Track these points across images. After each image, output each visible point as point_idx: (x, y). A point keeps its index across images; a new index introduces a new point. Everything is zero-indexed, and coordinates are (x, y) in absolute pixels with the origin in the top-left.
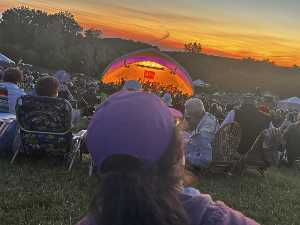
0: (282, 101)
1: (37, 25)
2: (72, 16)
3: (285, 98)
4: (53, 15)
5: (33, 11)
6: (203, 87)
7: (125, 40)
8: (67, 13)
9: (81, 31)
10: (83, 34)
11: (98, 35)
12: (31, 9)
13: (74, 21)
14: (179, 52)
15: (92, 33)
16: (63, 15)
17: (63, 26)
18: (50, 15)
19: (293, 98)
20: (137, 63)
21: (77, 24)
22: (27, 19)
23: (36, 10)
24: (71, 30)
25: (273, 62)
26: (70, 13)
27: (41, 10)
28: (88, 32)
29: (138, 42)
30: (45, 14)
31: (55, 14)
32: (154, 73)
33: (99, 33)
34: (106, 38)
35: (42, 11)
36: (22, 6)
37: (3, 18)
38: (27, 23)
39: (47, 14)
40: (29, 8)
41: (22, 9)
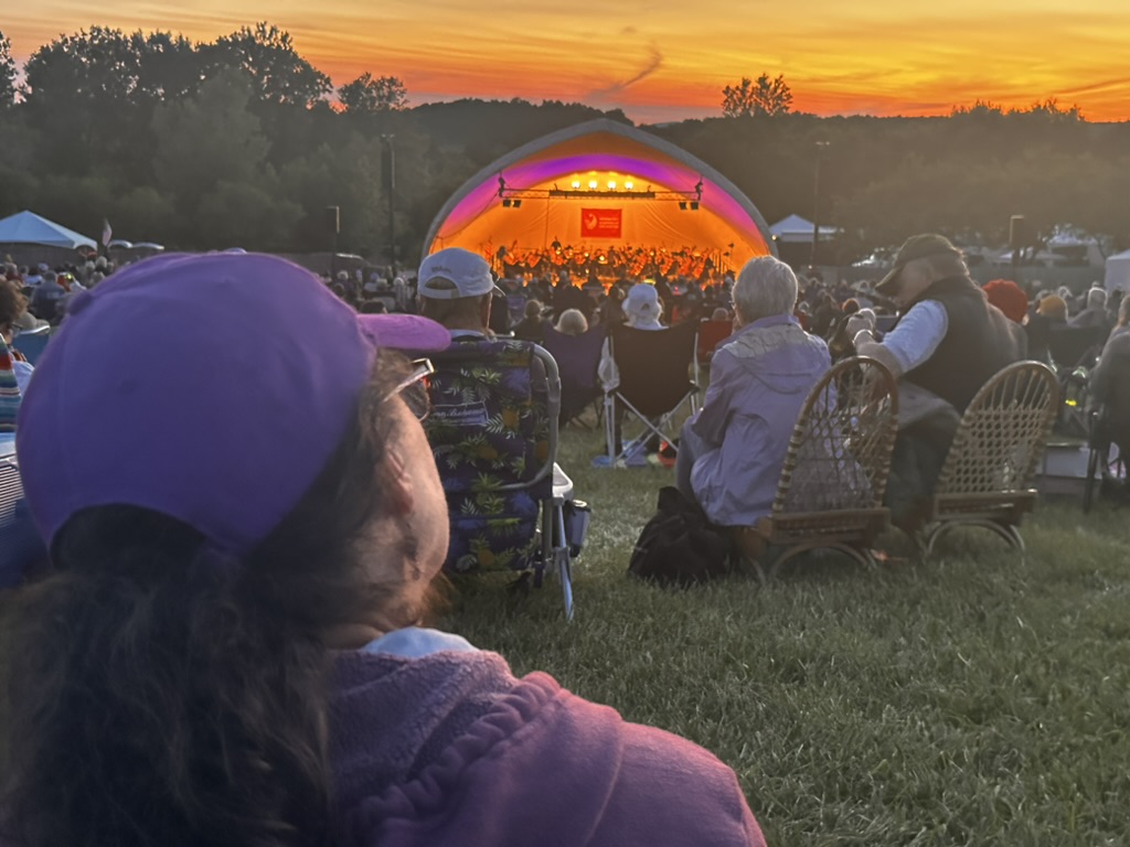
0: (1121, 257)
1: (161, 91)
2: (284, 39)
4: (214, 43)
5: (137, 38)
6: (810, 244)
7: (495, 103)
8: (264, 31)
9: (325, 90)
10: (334, 100)
11: (389, 99)
12: (127, 32)
13: (295, 55)
14: (708, 120)
18: (202, 47)
20: (551, 186)
21: (306, 66)
22: (121, 71)
23: (146, 37)
25: (1073, 111)
26: (273, 30)
27: (164, 32)
28: (352, 92)
29: (547, 105)
31: (220, 40)
32: (617, 213)
33: (394, 88)
34: (425, 105)
35: (169, 34)
36: (92, 27)
37: (29, 82)
38: (122, 87)
39: (188, 44)
40: (119, 32)
41: (93, 38)
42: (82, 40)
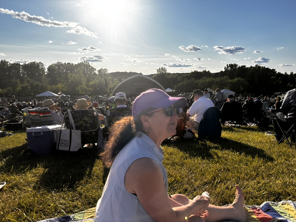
1: (69, 72)
2: (88, 63)
5: (65, 64)
6: (171, 92)
7: (122, 72)
9: (95, 71)
13: (90, 65)
15: (102, 71)
16: (83, 63)
19: (224, 90)
21: (92, 67)
22: (62, 69)
24: (89, 71)
30: (72, 64)
31: (78, 64)
32: (142, 88)
33: (106, 70)
36: (58, 62)
37: (48, 71)
38: (63, 71)
42: (56, 64)
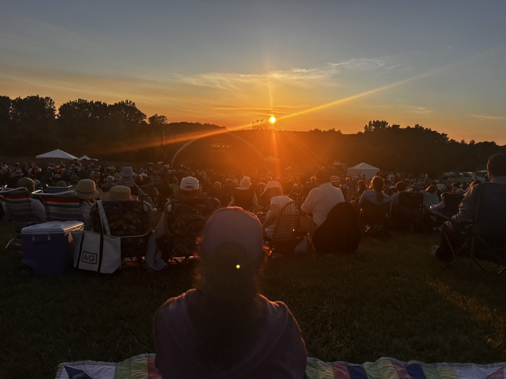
0: (351, 168)
1: (98, 117)
3: (354, 165)
5: (92, 102)
7: (191, 123)
8: (128, 102)
9: (144, 118)
10: (147, 121)
11: (163, 122)
12: (89, 101)
13: (136, 108)
14: (248, 130)
15: (157, 119)
16: (125, 104)
17: (125, 115)
18: (110, 105)
19: (361, 164)
21: (139, 112)
22: (86, 112)
23: (94, 102)
24: (133, 118)
25: (339, 131)
26: (130, 102)
28: (152, 119)
29: (205, 124)
30: (105, 104)
31: (115, 104)
34: (172, 123)
35: (101, 102)
36: (79, 99)
37: (60, 113)
38: (87, 116)
39: (106, 104)
40: (86, 101)
41: (79, 102)
42: (76, 102)
